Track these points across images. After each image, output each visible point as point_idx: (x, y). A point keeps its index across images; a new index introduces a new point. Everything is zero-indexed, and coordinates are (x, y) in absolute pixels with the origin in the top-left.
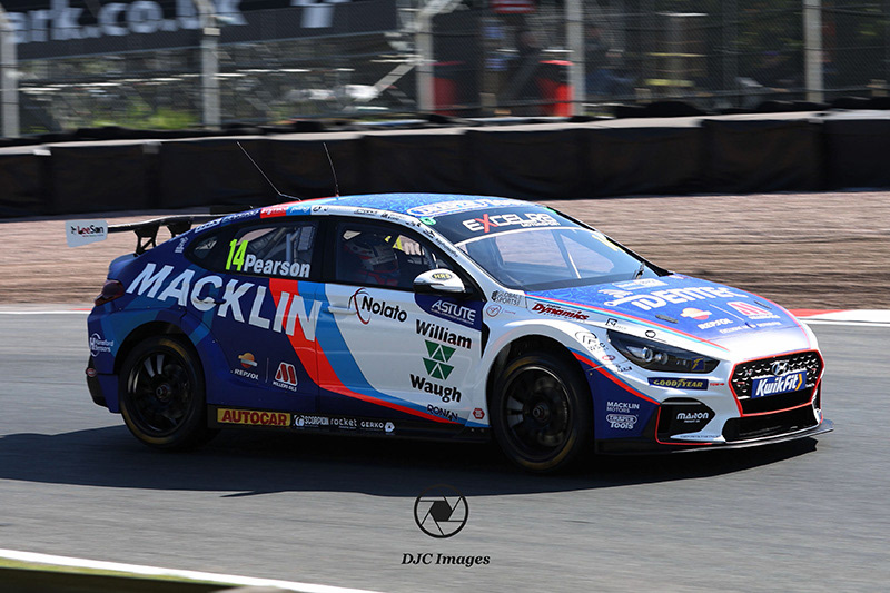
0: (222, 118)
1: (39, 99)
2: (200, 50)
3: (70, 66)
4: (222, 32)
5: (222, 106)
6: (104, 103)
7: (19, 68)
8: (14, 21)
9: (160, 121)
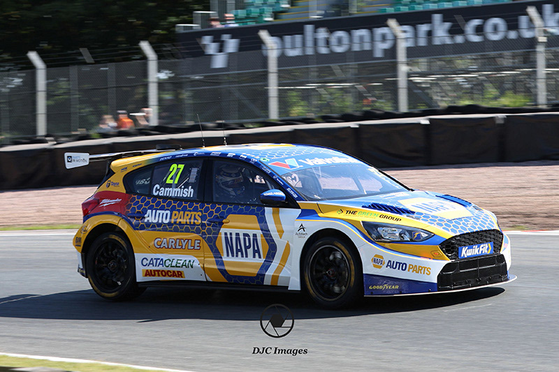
0: (548, 100)
1: (424, 86)
2: (535, 52)
3: (443, 63)
4: (548, 40)
5: (548, 91)
6: (467, 89)
7: (408, 64)
8: (405, 32)
9: (506, 101)
